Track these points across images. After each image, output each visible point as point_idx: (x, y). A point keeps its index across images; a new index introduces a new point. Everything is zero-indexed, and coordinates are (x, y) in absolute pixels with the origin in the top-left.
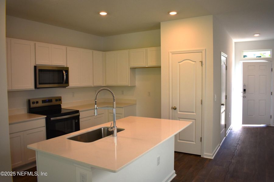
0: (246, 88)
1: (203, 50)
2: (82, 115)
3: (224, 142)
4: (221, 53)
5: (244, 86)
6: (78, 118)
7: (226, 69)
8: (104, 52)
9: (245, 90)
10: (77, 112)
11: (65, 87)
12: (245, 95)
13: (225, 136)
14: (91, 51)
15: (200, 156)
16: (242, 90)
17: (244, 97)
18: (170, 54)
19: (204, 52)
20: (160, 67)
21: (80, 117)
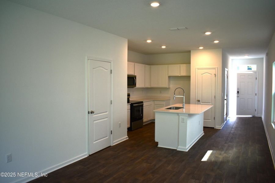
0: (239, 91)
1: (216, 68)
2: (145, 104)
3: (225, 123)
4: (225, 69)
5: (238, 89)
6: (142, 106)
7: (227, 78)
8: (150, 66)
9: (238, 92)
10: (142, 102)
11: (133, 87)
12: (239, 95)
13: (226, 120)
14: (144, 65)
15: (214, 128)
16: (236, 92)
17: (238, 97)
18: (197, 69)
19: (216, 69)
20: (190, 77)
21: (144, 105)
